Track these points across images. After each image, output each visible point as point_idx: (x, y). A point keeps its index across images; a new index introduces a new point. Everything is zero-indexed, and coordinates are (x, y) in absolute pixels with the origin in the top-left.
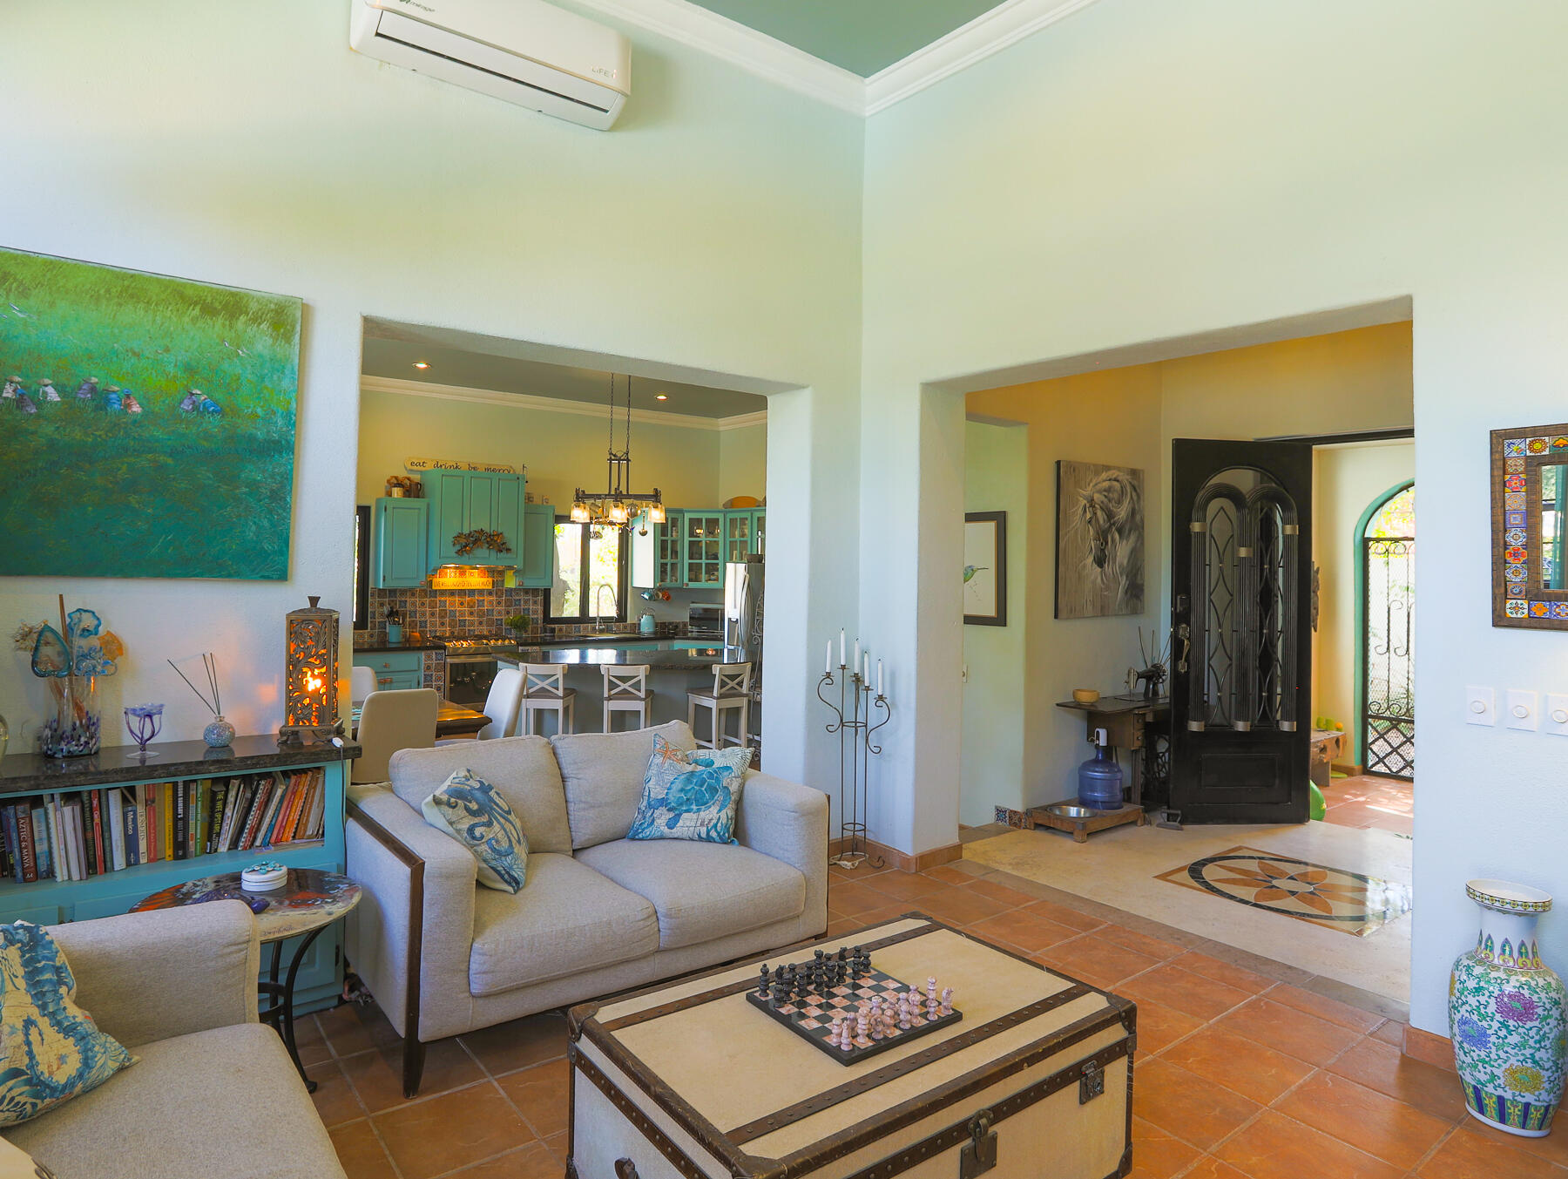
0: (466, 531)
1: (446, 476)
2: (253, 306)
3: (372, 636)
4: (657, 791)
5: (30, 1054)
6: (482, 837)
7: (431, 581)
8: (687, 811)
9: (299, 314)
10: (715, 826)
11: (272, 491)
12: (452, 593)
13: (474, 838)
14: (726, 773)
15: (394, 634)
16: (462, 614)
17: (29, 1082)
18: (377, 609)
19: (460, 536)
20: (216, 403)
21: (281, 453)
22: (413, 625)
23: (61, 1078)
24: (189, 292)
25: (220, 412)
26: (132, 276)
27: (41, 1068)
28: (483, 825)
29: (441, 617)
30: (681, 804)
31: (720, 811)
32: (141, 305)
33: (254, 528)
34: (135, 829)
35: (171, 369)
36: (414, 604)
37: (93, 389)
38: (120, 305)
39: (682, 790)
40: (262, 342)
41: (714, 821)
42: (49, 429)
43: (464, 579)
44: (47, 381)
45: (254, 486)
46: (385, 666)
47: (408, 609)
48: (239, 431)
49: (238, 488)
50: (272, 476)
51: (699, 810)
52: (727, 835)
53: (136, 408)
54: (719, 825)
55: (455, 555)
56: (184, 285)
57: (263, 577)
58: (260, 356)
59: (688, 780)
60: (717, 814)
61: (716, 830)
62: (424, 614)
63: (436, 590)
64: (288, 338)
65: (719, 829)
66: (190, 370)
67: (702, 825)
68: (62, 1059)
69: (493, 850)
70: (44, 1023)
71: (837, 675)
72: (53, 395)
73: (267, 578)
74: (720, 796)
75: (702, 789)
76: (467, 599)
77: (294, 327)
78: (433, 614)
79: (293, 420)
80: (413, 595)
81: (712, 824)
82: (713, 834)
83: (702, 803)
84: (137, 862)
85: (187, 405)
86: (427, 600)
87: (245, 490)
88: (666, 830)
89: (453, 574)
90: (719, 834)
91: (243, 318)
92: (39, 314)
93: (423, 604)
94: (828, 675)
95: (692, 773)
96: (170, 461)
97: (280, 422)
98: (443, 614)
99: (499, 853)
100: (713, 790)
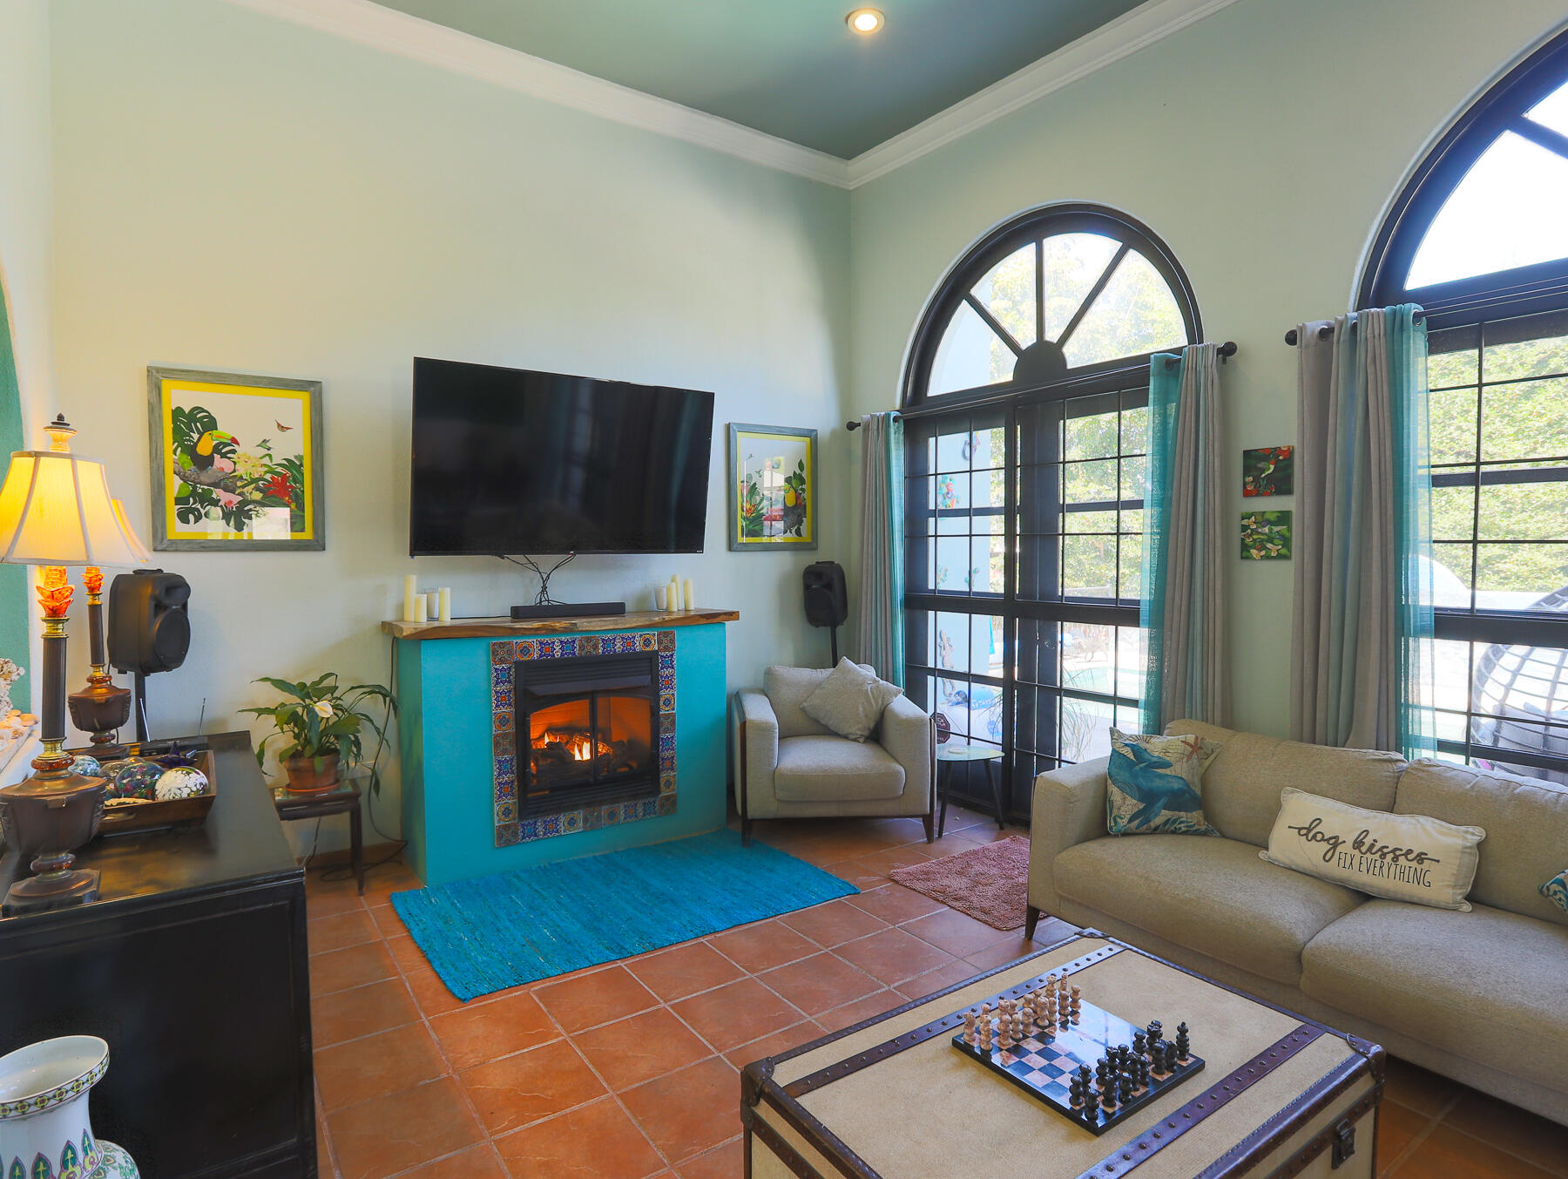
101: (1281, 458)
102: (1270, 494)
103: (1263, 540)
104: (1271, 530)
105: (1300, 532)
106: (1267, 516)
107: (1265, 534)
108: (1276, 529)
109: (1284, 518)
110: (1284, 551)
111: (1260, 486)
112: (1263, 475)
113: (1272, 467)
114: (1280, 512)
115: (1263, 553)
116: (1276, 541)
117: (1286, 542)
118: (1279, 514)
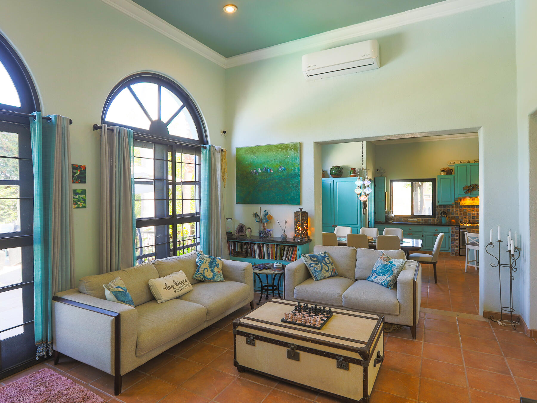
0: (469, 185)
1: (459, 166)
2: (290, 146)
3: (437, 220)
4: (375, 268)
5: (204, 272)
6: (313, 266)
7: (460, 203)
8: (380, 275)
9: (299, 145)
10: (384, 281)
11: (296, 185)
12: (469, 207)
13: (311, 266)
14: (394, 267)
15: (445, 220)
16: (473, 214)
17: (203, 276)
18: (439, 211)
19: (466, 187)
20: (285, 168)
21: (297, 177)
22: (453, 217)
23: (209, 277)
24: (279, 146)
25: (286, 170)
26: (270, 146)
27: (205, 275)
28: (315, 264)
29: (464, 215)
30: (379, 273)
31: (387, 277)
32: (272, 151)
33: (293, 193)
34: (269, 252)
35: (277, 162)
36: (453, 210)
37: (265, 169)
38: (268, 152)
39: (381, 269)
40: (292, 153)
41: (384, 280)
42: (260, 177)
43: (474, 202)
44: (259, 168)
45: (293, 184)
46: (436, 230)
47: (451, 212)
48: (289, 173)
49: (290, 185)
50: (296, 182)
51: (382, 276)
52: (387, 285)
53: (272, 171)
54: (385, 281)
55: (464, 193)
56: (278, 145)
57: (295, 204)
58: (292, 156)
59: (384, 266)
60: (386, 278)
61: (384, 283)
62: (457, 214)
63: (462, 206)
64: (297, 151)
65: (385, 283)
66: (280, 162)
67: (381, 280)
68: (210, 275)
69: (315, 270)
70: (209, 270)
71: (496, 244)
72: (260, 171)
73: (296, 204)
74: (389, 273)
75: (386, 269)
76: (476, 209)
77: (298, 149)
78: (461, 214)
79: (300, 169)
80: (453, 207)
81: (383, 280)
82: (383, 284)
83: (384, 274)
84: (270, 259)
85: (280, 170)
86: (458, 209)
87: (291, 185)
88: (373, 279)
89: (469, 200)
90: (384, 284)
91: (289, 149)
92: (257, 156)
93: (457, 210)
94: (491, 243)
95: (386, 265)
96: (278, 181)
97: (297, 170)
98: (465, 214)
99: (316, 271)
100: (388, 271)
101: (82, 169)
102: (79, 183)
103: (76, 201)
104: (79, 197)
105: (90, 197)
106: (77, 191)
107: (77, 198)
108: (81, 196)
109: (84, 192)
110: (84, 205)
111: (74, 179)
112: (75, 175)
113: (79, 172)
114: (82, 190)
115: (76, 206)
116: (81, 201)
117: (85, 201)
118: (82, 191)
